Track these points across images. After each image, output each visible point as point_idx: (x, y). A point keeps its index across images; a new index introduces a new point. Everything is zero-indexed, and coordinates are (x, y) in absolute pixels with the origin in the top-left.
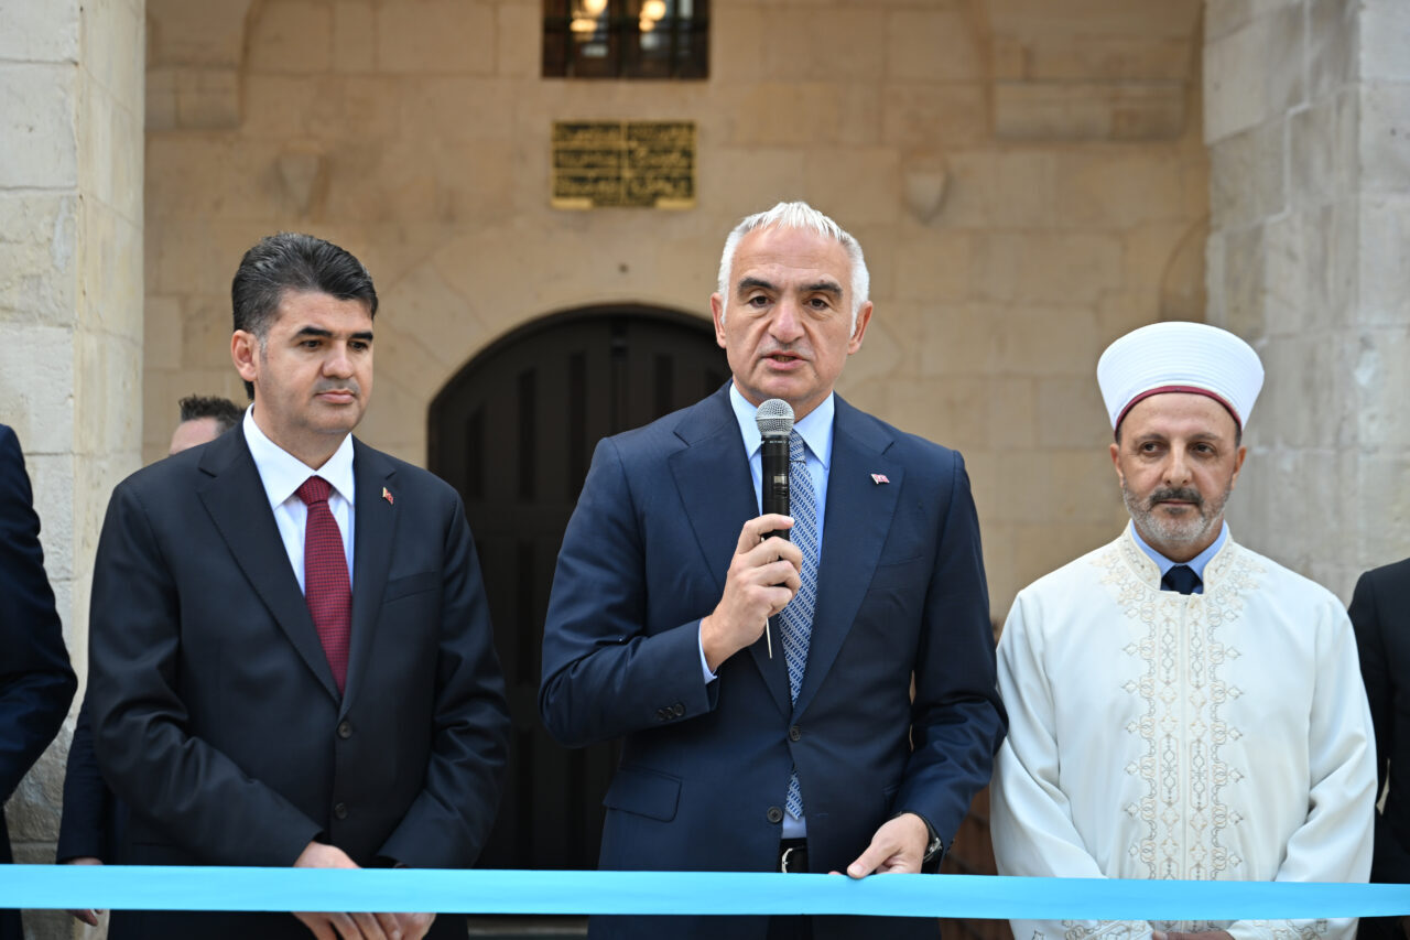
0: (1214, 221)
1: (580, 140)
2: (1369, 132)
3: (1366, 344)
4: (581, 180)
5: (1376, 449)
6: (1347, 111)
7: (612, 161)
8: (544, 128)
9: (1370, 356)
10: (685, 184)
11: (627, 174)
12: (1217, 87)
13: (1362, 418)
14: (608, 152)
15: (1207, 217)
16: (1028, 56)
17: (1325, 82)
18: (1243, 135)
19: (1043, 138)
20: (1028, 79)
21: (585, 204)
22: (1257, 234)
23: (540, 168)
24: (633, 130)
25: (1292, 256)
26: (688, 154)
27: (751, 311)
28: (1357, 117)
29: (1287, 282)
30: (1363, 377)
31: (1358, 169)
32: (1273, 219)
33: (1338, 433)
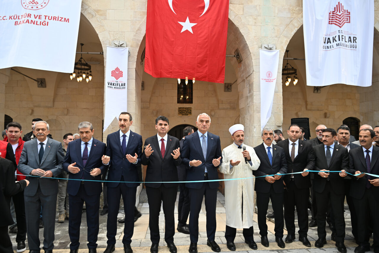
0: (240, 116)
1: (181, 109)
2: (255, 107)
3: (255, 127)
4: (181, 113)
5: (256, 137)
6: (253, 106)
7: (184, 111)
8: (178, 108)
9: (255, 128)
10: (190, 113)
11: (185, 112)
12: (240, 104)
13: (255, 134)
14: (183, 110)
15: (239, 115)
16: (222, 101)
17: (251, 103)
18: (243, 108)
19: (224, 109)
20: (222, 103)
21: (181, 115)
22: (244, 117)
23: (177, 111)
24: (186, 108)
25: (248, 119)
26: (191, 110)
27: (201, 123)
28: (254, 106)
29: (247, 121)
30: (255, 130)
31: (254, 111)
32: (246, 116)
33: (252, 135)
